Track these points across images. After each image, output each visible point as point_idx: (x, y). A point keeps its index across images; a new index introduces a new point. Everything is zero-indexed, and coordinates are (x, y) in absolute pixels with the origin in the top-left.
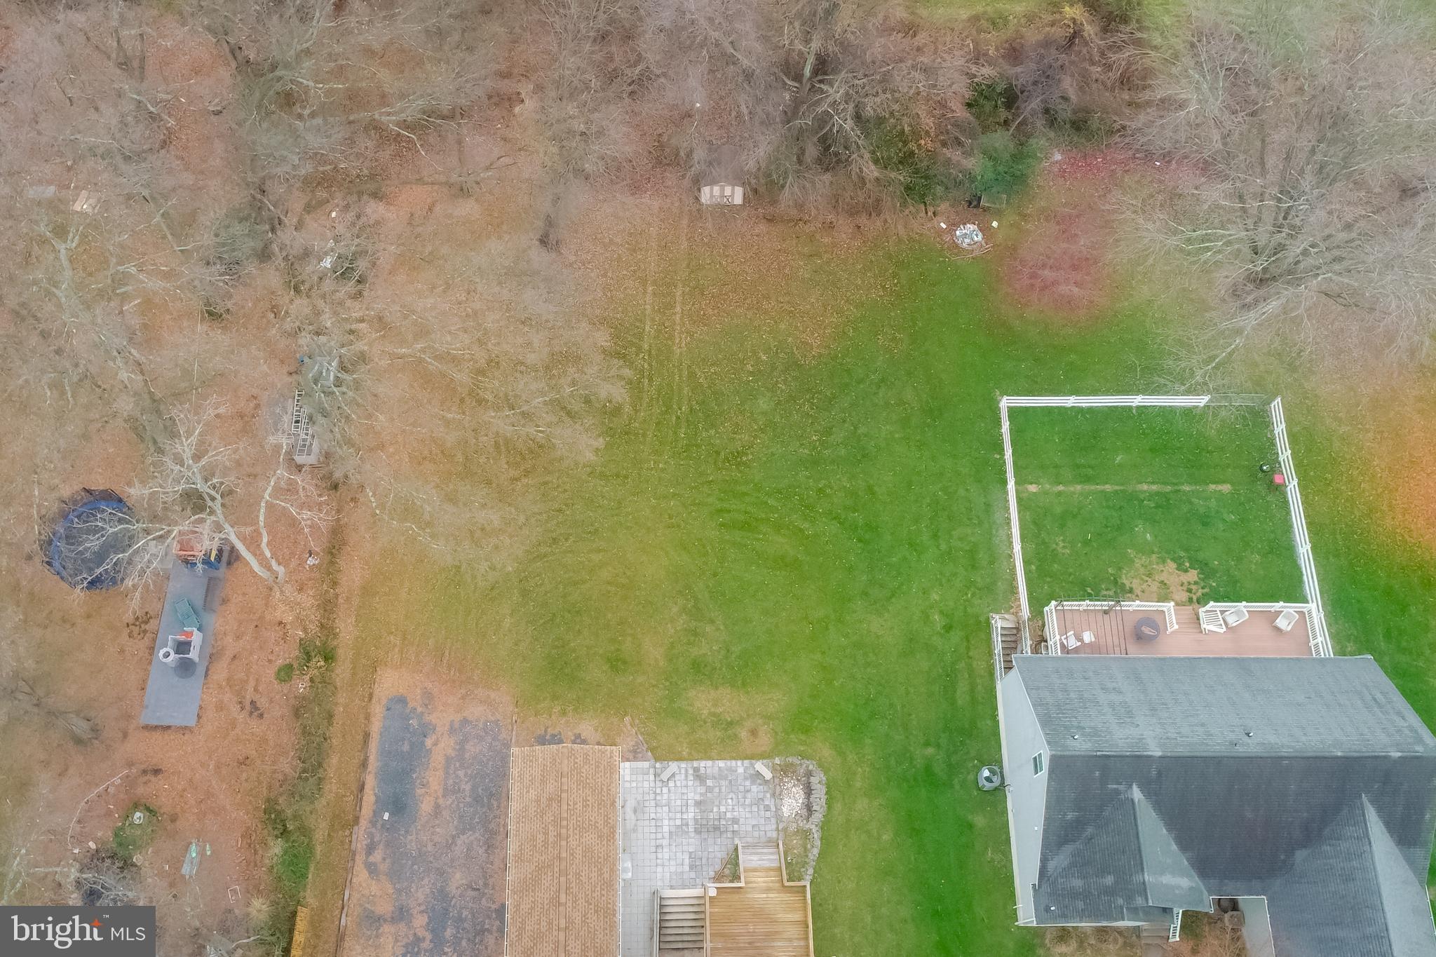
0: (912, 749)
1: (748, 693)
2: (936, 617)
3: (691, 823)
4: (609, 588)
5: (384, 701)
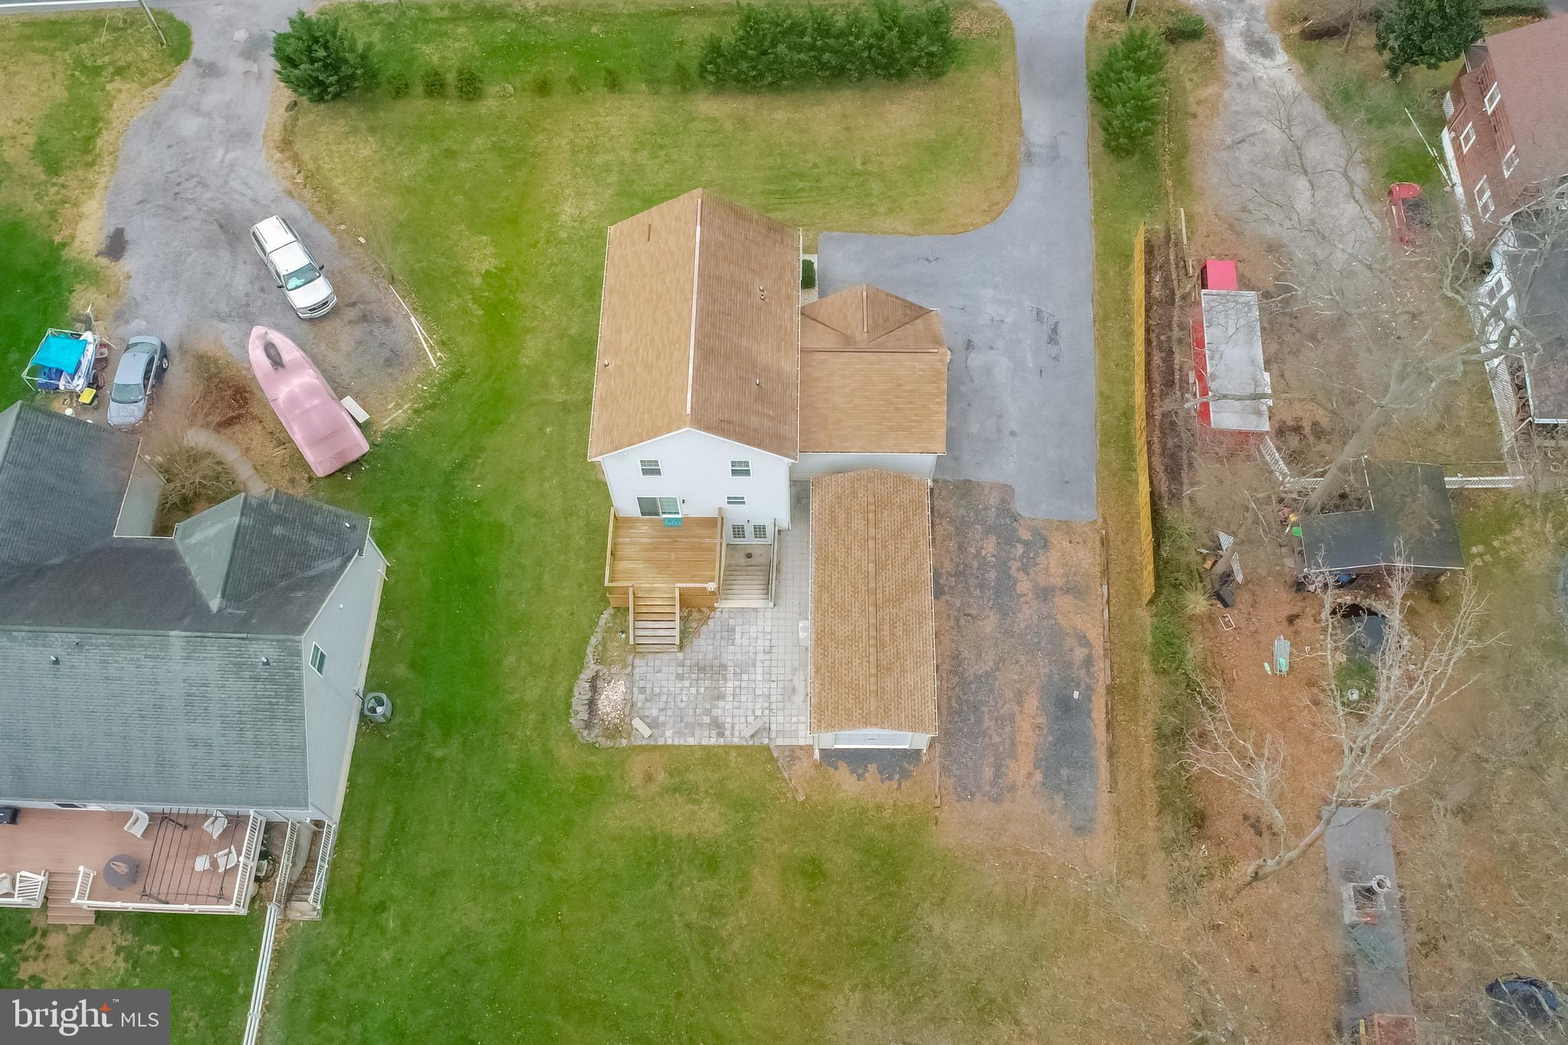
0: (461, 756)
1: (651, 829)
2: (392, 924)
3: (730, 676)
5: (1100, 829)
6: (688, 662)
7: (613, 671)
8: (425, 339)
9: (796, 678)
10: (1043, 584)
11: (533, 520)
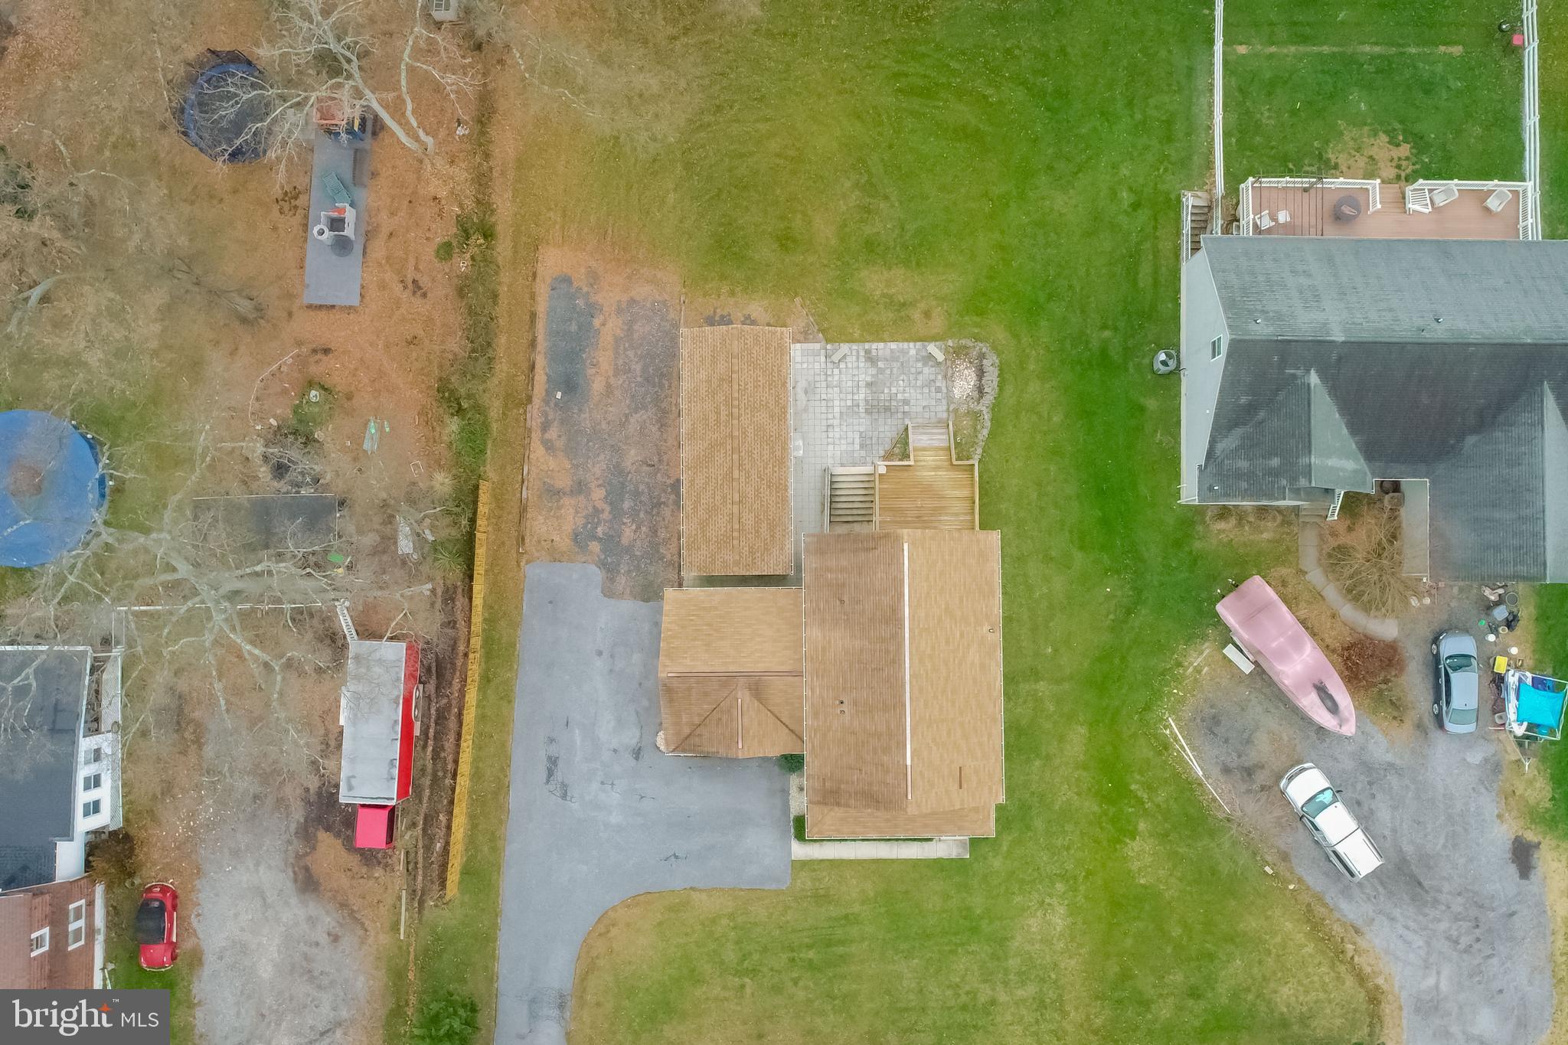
0: (1089, 332)
1: (922, 274)
2: (1124, 194)
3: (862, 404)
4: (778, 161)
5: (549, 280)
6: (900, 415)
7: (965, 405)
8: (1185, 751)
9: (804, 402)
10: (581, 498)
11: (1053, 554)
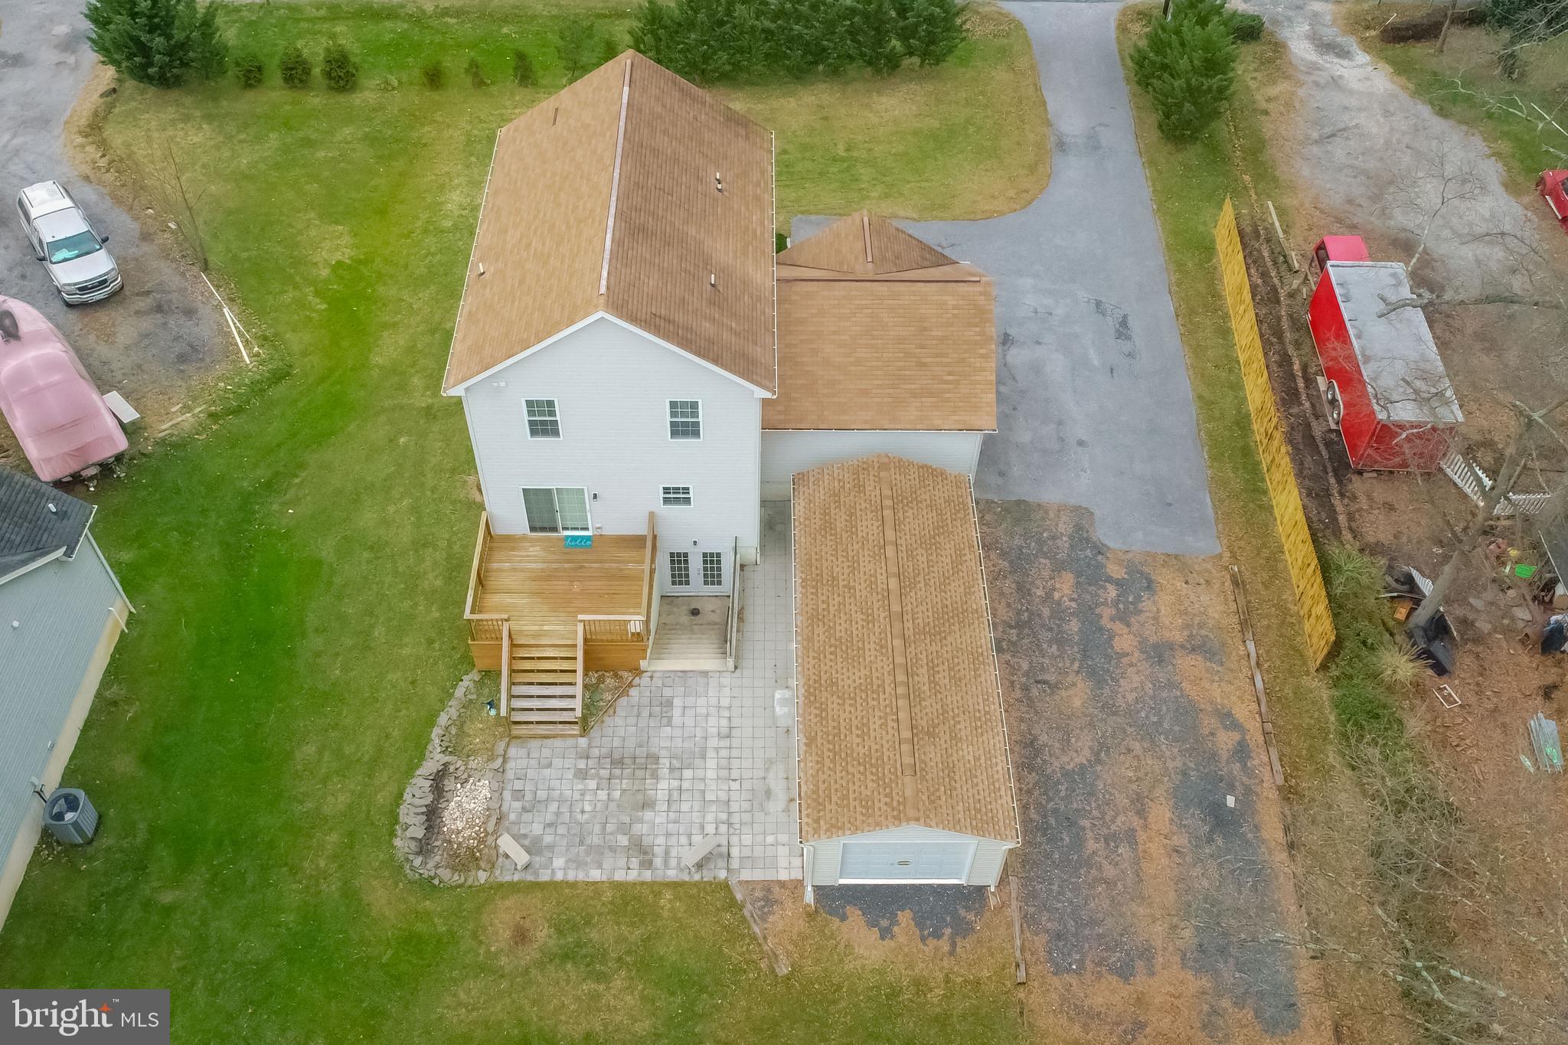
0: (203, 902)
1: (521, 1025)
6: (595, 752)
7: (472, 764)
8: (239, 332)
9: (771, 775)
10: (1153, 639)
11: (366, 555)
